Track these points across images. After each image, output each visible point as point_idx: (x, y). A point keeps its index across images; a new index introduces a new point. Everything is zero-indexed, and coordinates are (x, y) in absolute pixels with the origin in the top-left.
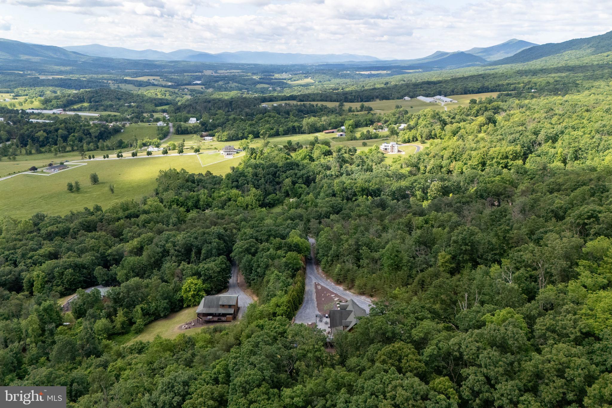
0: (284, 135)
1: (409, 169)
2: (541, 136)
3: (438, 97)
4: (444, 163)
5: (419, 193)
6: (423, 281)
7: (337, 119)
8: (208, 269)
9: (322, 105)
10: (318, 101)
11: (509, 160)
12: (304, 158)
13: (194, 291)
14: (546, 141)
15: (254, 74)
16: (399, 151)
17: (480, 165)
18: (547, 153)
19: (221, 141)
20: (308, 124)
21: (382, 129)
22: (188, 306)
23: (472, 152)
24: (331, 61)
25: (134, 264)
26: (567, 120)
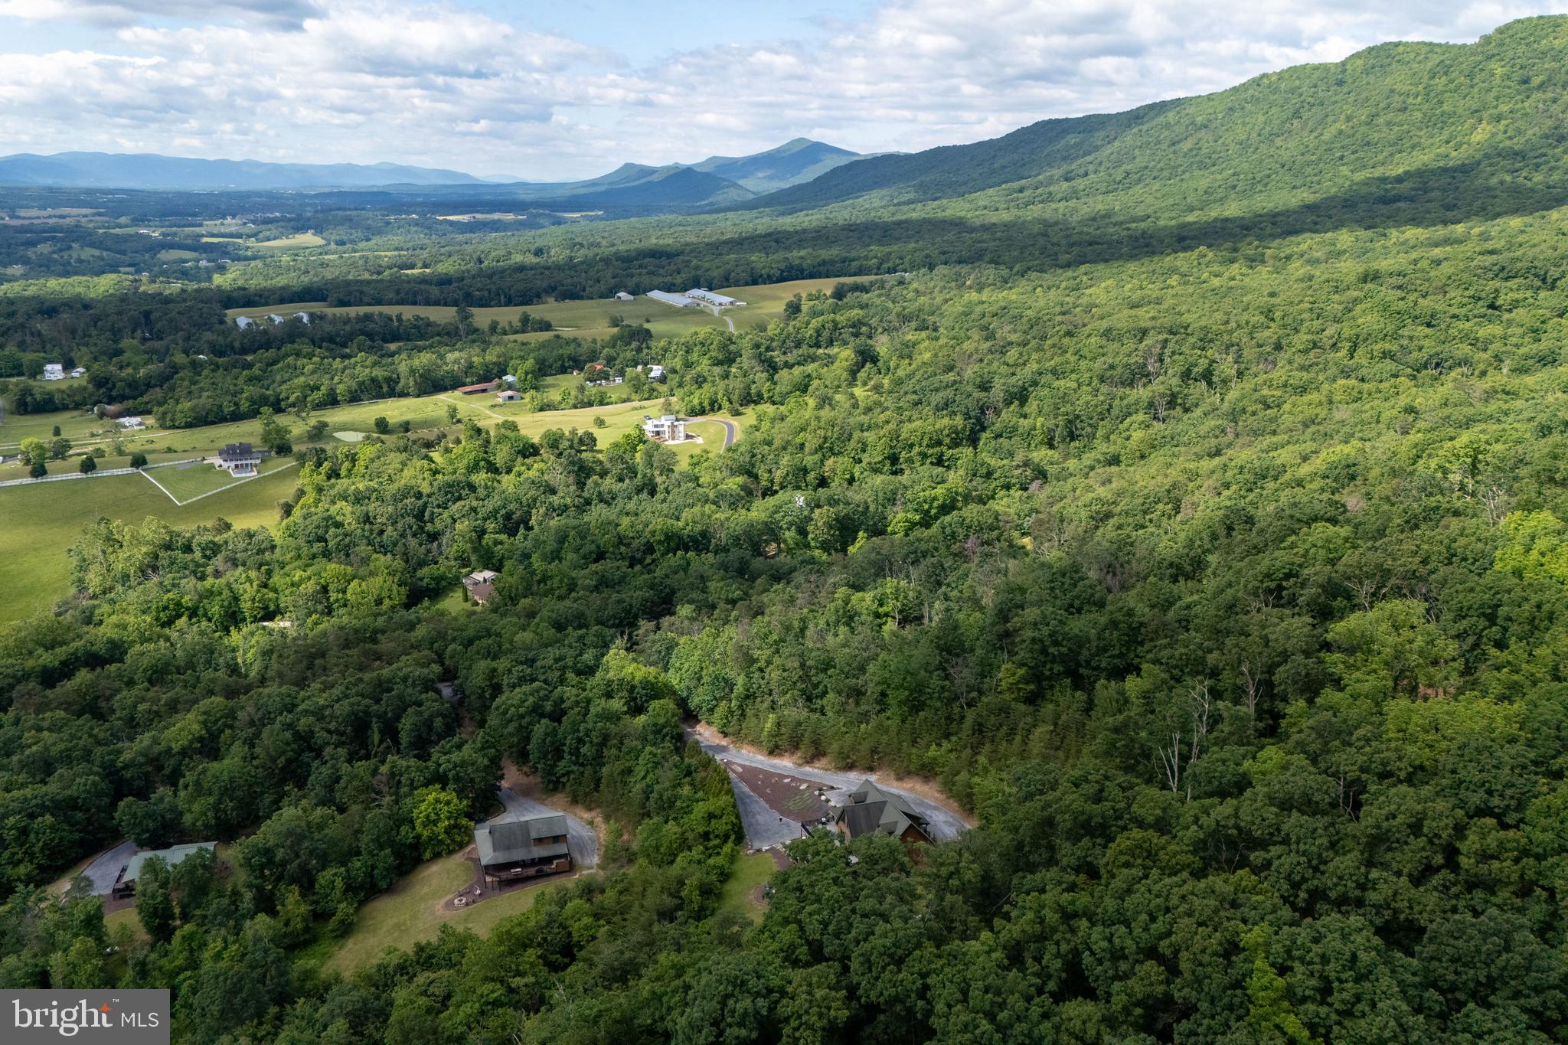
0: (350, 401)
1: (740, 480)
2: (997, 393)
3: (695, 292)
4: (810, 460)
5: (790, 535)
6: (980, 724)
7: (488, 358)
8: (463, 764)
9: (417, 318)
10: (390, 303)
11: (944, 449)
12: (473, 468)
13: (449, 818)
14: (1008, 403)
15: (138, 221)
16: (688, 437)
17: (888, 463)
18: (1015, 428)
19: (173, 427)
20: (412, 371)
21: (607, 379)
22: (437, 856)
23: (866, 434)
24: (349, 183)
25: (232, 780)
26: (1035, 356)
